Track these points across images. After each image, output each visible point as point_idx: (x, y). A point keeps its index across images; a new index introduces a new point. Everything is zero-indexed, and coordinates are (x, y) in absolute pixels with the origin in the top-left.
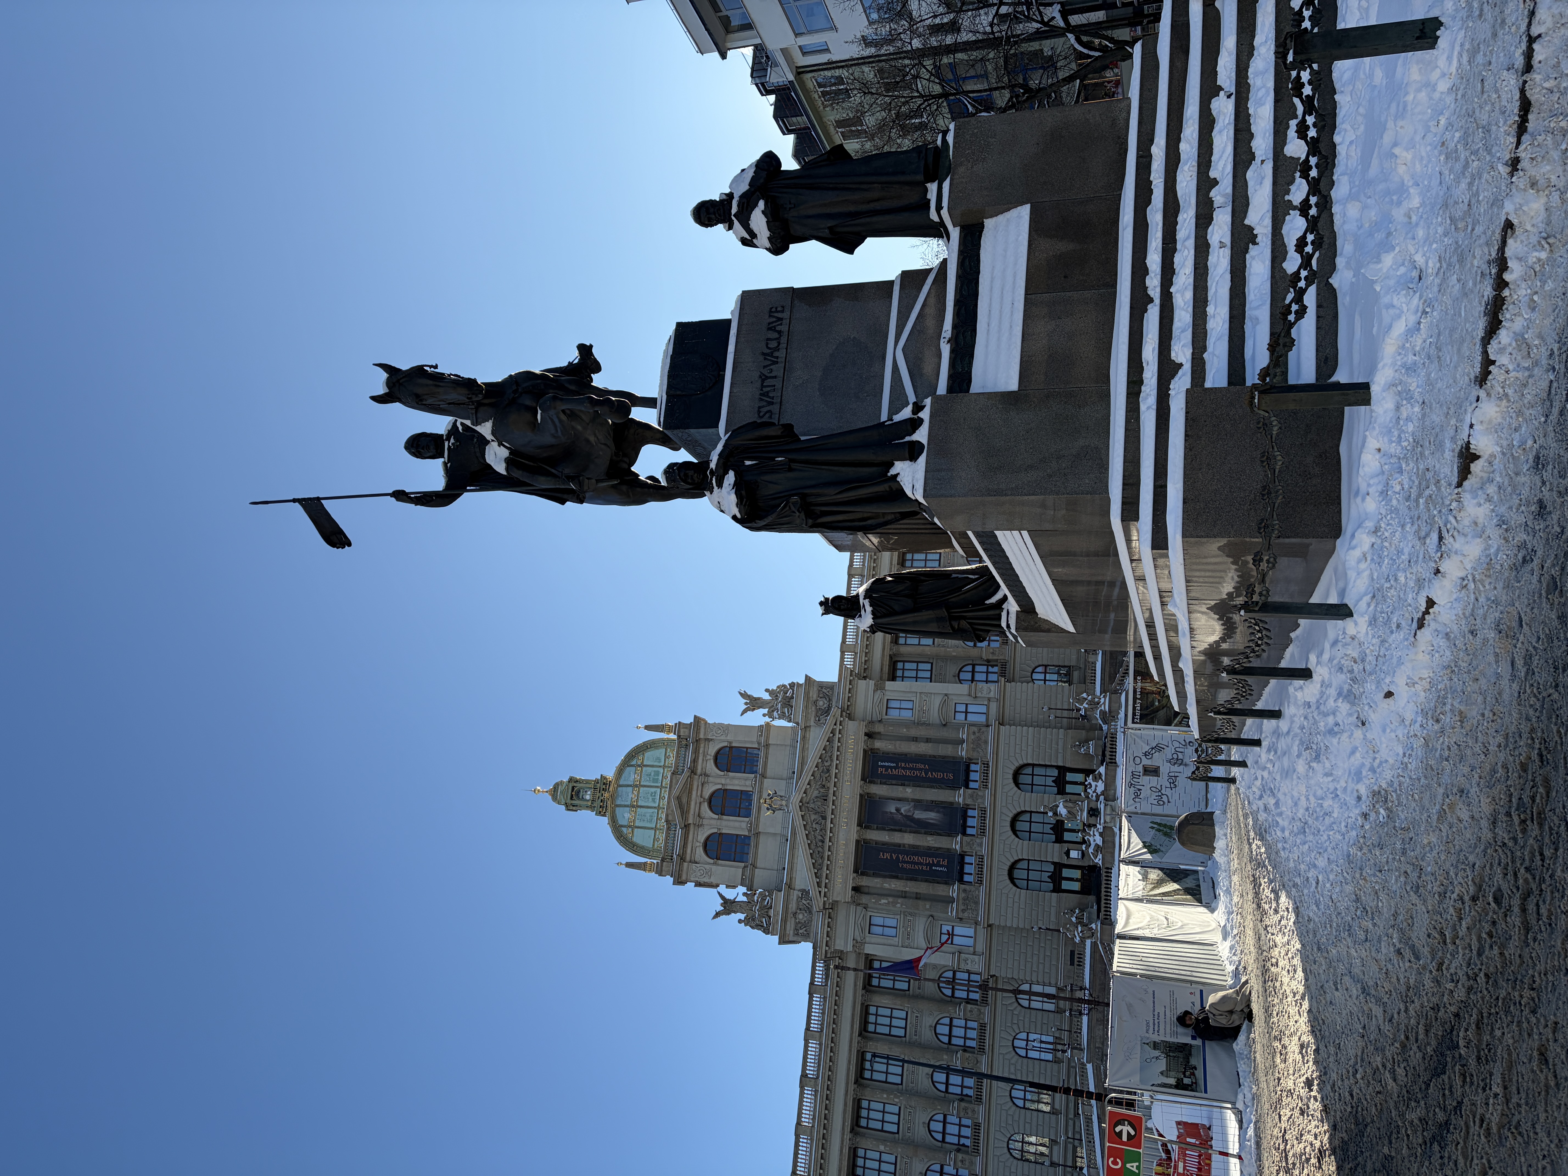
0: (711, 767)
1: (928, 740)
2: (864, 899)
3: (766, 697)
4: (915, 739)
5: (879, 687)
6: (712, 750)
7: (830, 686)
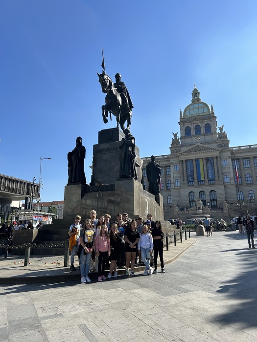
0: (205, 123)
1: (218, 170)
2: (181, 163)
3: (223, 132)
4: (218, 168)
5: (229, 157)
6: (209, 122)
7: (228, 146)
